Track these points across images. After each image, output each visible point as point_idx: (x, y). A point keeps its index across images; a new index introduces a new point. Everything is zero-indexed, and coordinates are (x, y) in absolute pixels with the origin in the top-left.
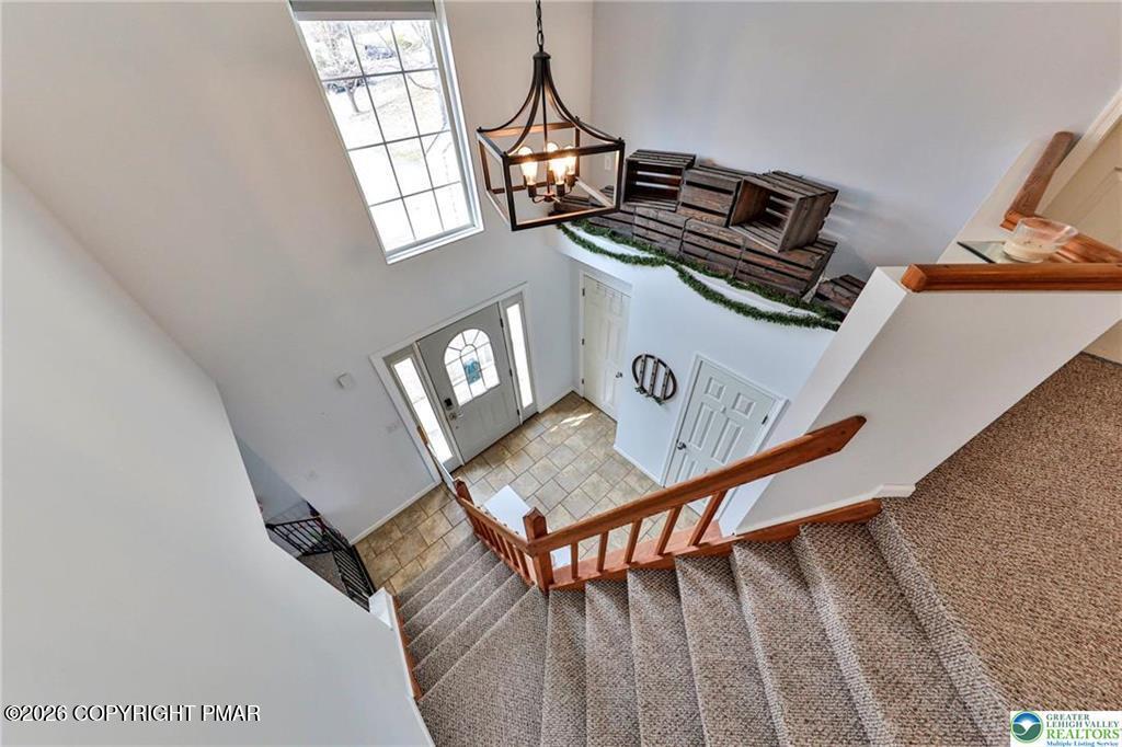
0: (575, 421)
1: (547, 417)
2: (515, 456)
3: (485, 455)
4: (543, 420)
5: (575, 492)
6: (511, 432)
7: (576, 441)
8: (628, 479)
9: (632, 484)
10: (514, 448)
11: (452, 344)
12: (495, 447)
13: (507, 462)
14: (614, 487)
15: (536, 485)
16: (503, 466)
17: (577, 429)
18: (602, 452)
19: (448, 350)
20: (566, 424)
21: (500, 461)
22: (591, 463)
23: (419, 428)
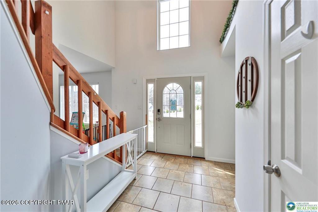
3: (166, 155)
4: (202, 162)
6: (184, 156)
11: (168, 85)
19: (166, 87)
23: (146, 115)
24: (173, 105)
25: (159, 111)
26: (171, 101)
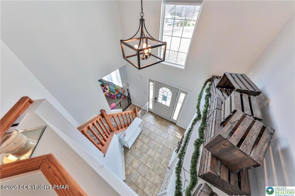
0: (179, 136)
1: (176, 127)
2: (160, 123)
3: (158, 116)
4: (174, 126)
5: (155, 142)
6: (167, 120)
7: (171, 138)
8: (165, 158)
9: (163, 160)
10: (162, 122)
11: (163, 88)
12: (161, 118)
13: (158, 122)
14: (160, 153)
15: (153, 131)
16: (156, 121)
17: (176, 137)
18: (171, 147)
19: (161, 88)
20: (177, 133)
21: (157, 120)
22: (166, 144)
23: (149, 97)
24: (165, 98)
25: (156, 98)
26: (163, 96)
